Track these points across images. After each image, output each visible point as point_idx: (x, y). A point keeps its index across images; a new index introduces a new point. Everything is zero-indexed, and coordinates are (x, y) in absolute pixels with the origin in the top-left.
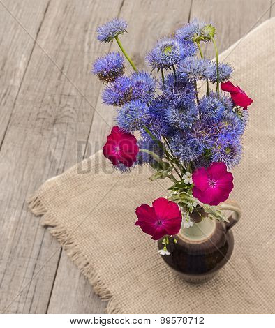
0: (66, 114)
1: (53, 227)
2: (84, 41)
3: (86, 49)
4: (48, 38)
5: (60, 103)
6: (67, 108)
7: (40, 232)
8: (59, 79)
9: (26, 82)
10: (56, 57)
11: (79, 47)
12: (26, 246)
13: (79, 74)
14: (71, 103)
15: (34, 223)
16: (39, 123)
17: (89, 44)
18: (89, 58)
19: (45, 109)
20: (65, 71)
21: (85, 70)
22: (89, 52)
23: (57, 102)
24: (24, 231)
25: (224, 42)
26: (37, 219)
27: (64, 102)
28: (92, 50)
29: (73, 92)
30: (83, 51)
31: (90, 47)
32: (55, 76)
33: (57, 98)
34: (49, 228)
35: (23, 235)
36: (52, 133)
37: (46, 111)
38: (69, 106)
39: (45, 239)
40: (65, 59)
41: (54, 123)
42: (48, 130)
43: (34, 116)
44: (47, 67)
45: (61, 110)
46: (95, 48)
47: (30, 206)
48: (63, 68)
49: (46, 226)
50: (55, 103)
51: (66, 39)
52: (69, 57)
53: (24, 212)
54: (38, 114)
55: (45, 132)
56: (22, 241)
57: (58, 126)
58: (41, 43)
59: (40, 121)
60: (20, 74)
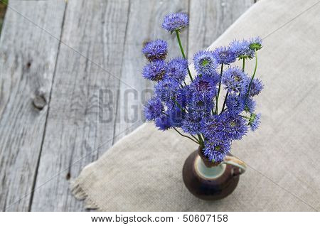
0: (95, 104)
1: (94, 210)
2: (102, 33)
3: (105, 40)
4: (72, 32)
5: (88, 94)
6: (94, 99)
8: (86, 70)
9: (58, 76)
10: (81, 49)
11: (99, 39)
13: (102, 65)
14: (97, 93)
15: (79, 206)
16: (73, 114)
17: (108, 35)
18: (108, 48)
19: (76, 100)
20: (89, 62)
21: (106, 61)
22: (108, 43)
23: (86, 93)
25: (219, 28)
26: (81, 203)
27: (92, 93)
28: (110, 42)
29: (99, 83)
30: (102, 42)
31: (108, 38)
32: (82, 68)
33: (85, 89)
36: (85, 123)
37: (78, 103)
38: (96, 96)
40: (88, 51)
41: (86, 113)
42: (81, 120)
43: (68, 108)
44: (73, 59)
45: (90, 101)
46: (113, 39)
47: (74, 193)
48: (87, 60)
49: (88, 209)
50: (84, 94)
51: (87, 32)
52: (91, 49)
53: (70, 196)
54: (71, 106)
55: (79, 122)
57: (89, 116)
58: (67, 37)
59: (74, 112)
60: (51, 67)
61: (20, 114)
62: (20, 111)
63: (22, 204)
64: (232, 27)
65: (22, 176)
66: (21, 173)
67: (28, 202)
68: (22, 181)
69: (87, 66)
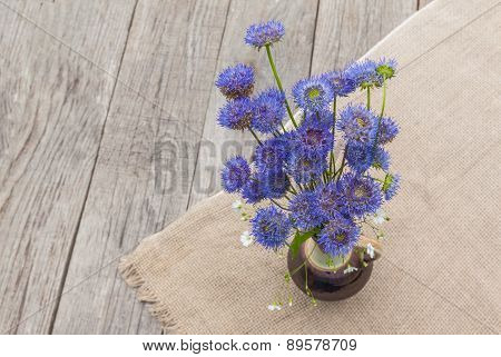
1: (152, 303)
2: (186, 41)
3: (190, 52)
4: (142, 37)
5: (158, 131)
6: (166, 139)
7: (137, 308)
8: (157, 96)
9: (116, 102)
10: (153, 64)
11: (181, 49)
12: (121, 326)
13: (181, 90)
14: (172, 130)
15: (130, 296)
16: (133, 160)
17: (194, 44)
18: (193, 65)
19: (139, 139)
20: (164, 84)
21: (188, 83)
22: (193, 57)
23: (155, 130)
24: (119, 307)
25: (360, 44)
26: (134, 291)
27: (163, 129)
28: (197, 54)
29: (174, 115)
30: (185, 55)
31: (194, 50)
32: (152, 91)
33: (154, 124)
34: (147, 305)
35: (117, 313)
36: (150, 174)
37: (142, 143)
38: (169, 135)
39: (143, 318)
40: (163, 67)
41: (151, 160)
42: (144, 169)
43: (126, 149)
44: (141, 79)
46: (201, 50)
47: (124, 276)
48: (161, 81)
49: (144, 302)
50: (152, 131)
51: (164, 38)
52: (168, 64)
53: (118, 281)
54: (132, 147)
55: (141, 172)
56: (117, 319)
58: (134, 44)
59: (134, 157)
60: (108, 88)
61: (59, 153)
62: (58, 150)
63: (50, 285)
64: (379, 44)
65: (53, 244)
66: (52, 240)
67: (59, 284)
68: (52, 252)
69: (159, 89)
